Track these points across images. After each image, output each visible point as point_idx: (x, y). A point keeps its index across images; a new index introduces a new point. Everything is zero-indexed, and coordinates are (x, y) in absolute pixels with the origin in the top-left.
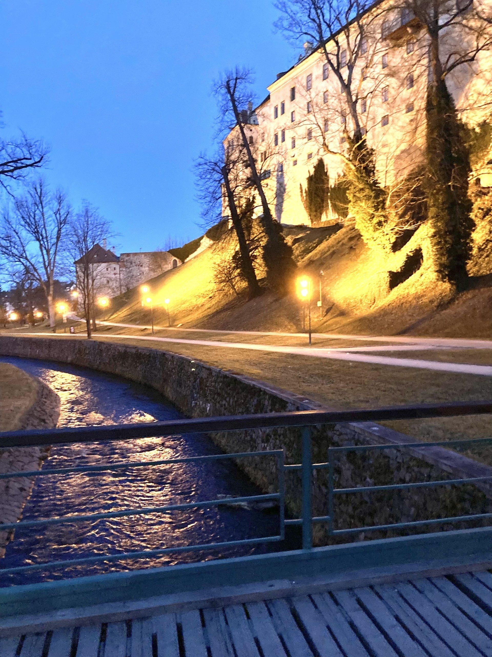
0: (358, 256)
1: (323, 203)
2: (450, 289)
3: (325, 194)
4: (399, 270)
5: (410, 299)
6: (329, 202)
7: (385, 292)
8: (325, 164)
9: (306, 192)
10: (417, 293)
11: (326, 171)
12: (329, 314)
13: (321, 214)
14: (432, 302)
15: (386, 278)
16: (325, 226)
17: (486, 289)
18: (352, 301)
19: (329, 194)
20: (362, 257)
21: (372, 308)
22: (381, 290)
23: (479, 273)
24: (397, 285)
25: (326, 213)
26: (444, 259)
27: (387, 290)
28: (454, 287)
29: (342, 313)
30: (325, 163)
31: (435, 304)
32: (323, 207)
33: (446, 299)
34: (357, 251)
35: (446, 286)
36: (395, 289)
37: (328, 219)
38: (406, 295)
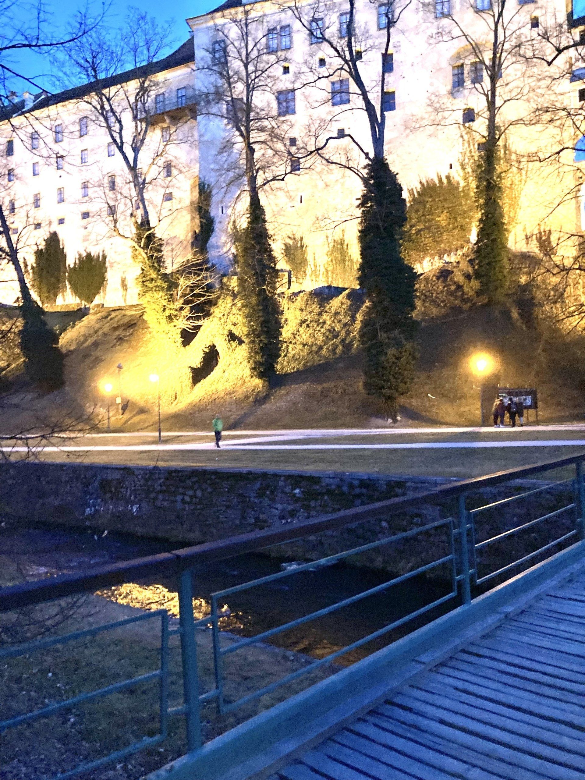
0: (136, 349)
1: (58, 284)
2: (263, 386)
3: (62, 274)
4: (199, 366)
5: (222, 395)
6: (67, 283)
7: (188, 388)
8: (61, 239)
9: (33, 268)
10: (226, 389)
11: (61, 247)
12: (127, 411)
13: (56, 295)
14: (247, 397)
15: (188, 374)
16: (62, 310)
17: (296, 386)
18: (150, 397)
19: (67, 274)
20: (142, 349)
21: (173, 405)
22: (183, 386)
23: (284, 371)
24: (199, 381)
25: (63, 296)
26: (258, 358)
27: (190, 386)
28: (267, 383)
29: (142, 411)
30: (61, 237)
31: (251, 399)
32: (58, 288)
33: (262, 395)
34: (133, 343)
35: (258, 383)
36: (199, 385)
37: (65, 303)
38: (214, 391)
